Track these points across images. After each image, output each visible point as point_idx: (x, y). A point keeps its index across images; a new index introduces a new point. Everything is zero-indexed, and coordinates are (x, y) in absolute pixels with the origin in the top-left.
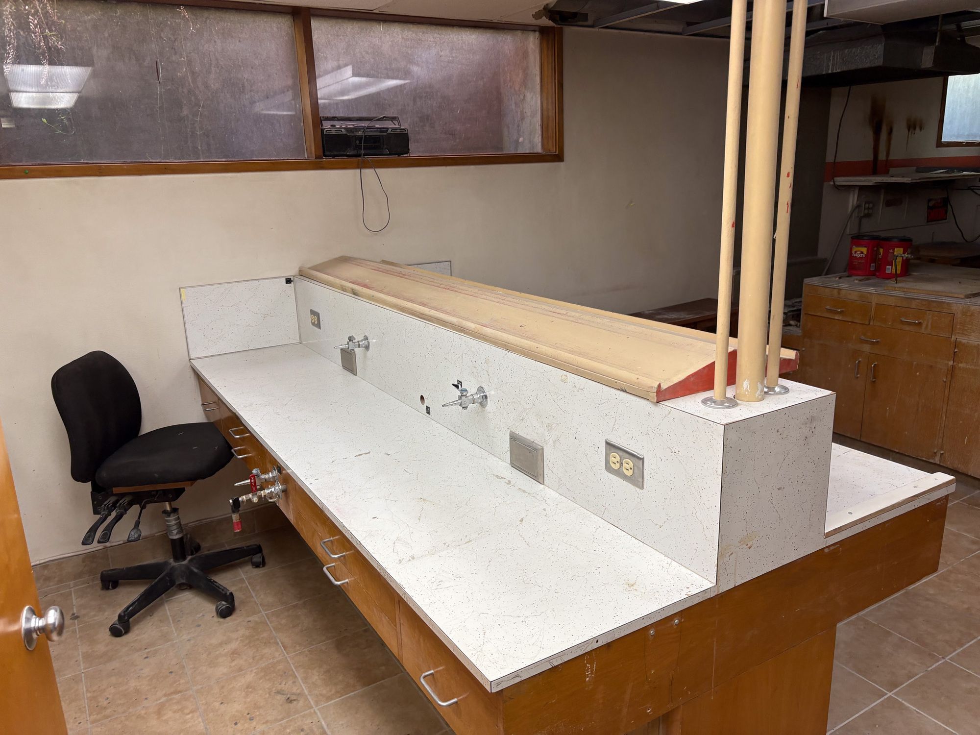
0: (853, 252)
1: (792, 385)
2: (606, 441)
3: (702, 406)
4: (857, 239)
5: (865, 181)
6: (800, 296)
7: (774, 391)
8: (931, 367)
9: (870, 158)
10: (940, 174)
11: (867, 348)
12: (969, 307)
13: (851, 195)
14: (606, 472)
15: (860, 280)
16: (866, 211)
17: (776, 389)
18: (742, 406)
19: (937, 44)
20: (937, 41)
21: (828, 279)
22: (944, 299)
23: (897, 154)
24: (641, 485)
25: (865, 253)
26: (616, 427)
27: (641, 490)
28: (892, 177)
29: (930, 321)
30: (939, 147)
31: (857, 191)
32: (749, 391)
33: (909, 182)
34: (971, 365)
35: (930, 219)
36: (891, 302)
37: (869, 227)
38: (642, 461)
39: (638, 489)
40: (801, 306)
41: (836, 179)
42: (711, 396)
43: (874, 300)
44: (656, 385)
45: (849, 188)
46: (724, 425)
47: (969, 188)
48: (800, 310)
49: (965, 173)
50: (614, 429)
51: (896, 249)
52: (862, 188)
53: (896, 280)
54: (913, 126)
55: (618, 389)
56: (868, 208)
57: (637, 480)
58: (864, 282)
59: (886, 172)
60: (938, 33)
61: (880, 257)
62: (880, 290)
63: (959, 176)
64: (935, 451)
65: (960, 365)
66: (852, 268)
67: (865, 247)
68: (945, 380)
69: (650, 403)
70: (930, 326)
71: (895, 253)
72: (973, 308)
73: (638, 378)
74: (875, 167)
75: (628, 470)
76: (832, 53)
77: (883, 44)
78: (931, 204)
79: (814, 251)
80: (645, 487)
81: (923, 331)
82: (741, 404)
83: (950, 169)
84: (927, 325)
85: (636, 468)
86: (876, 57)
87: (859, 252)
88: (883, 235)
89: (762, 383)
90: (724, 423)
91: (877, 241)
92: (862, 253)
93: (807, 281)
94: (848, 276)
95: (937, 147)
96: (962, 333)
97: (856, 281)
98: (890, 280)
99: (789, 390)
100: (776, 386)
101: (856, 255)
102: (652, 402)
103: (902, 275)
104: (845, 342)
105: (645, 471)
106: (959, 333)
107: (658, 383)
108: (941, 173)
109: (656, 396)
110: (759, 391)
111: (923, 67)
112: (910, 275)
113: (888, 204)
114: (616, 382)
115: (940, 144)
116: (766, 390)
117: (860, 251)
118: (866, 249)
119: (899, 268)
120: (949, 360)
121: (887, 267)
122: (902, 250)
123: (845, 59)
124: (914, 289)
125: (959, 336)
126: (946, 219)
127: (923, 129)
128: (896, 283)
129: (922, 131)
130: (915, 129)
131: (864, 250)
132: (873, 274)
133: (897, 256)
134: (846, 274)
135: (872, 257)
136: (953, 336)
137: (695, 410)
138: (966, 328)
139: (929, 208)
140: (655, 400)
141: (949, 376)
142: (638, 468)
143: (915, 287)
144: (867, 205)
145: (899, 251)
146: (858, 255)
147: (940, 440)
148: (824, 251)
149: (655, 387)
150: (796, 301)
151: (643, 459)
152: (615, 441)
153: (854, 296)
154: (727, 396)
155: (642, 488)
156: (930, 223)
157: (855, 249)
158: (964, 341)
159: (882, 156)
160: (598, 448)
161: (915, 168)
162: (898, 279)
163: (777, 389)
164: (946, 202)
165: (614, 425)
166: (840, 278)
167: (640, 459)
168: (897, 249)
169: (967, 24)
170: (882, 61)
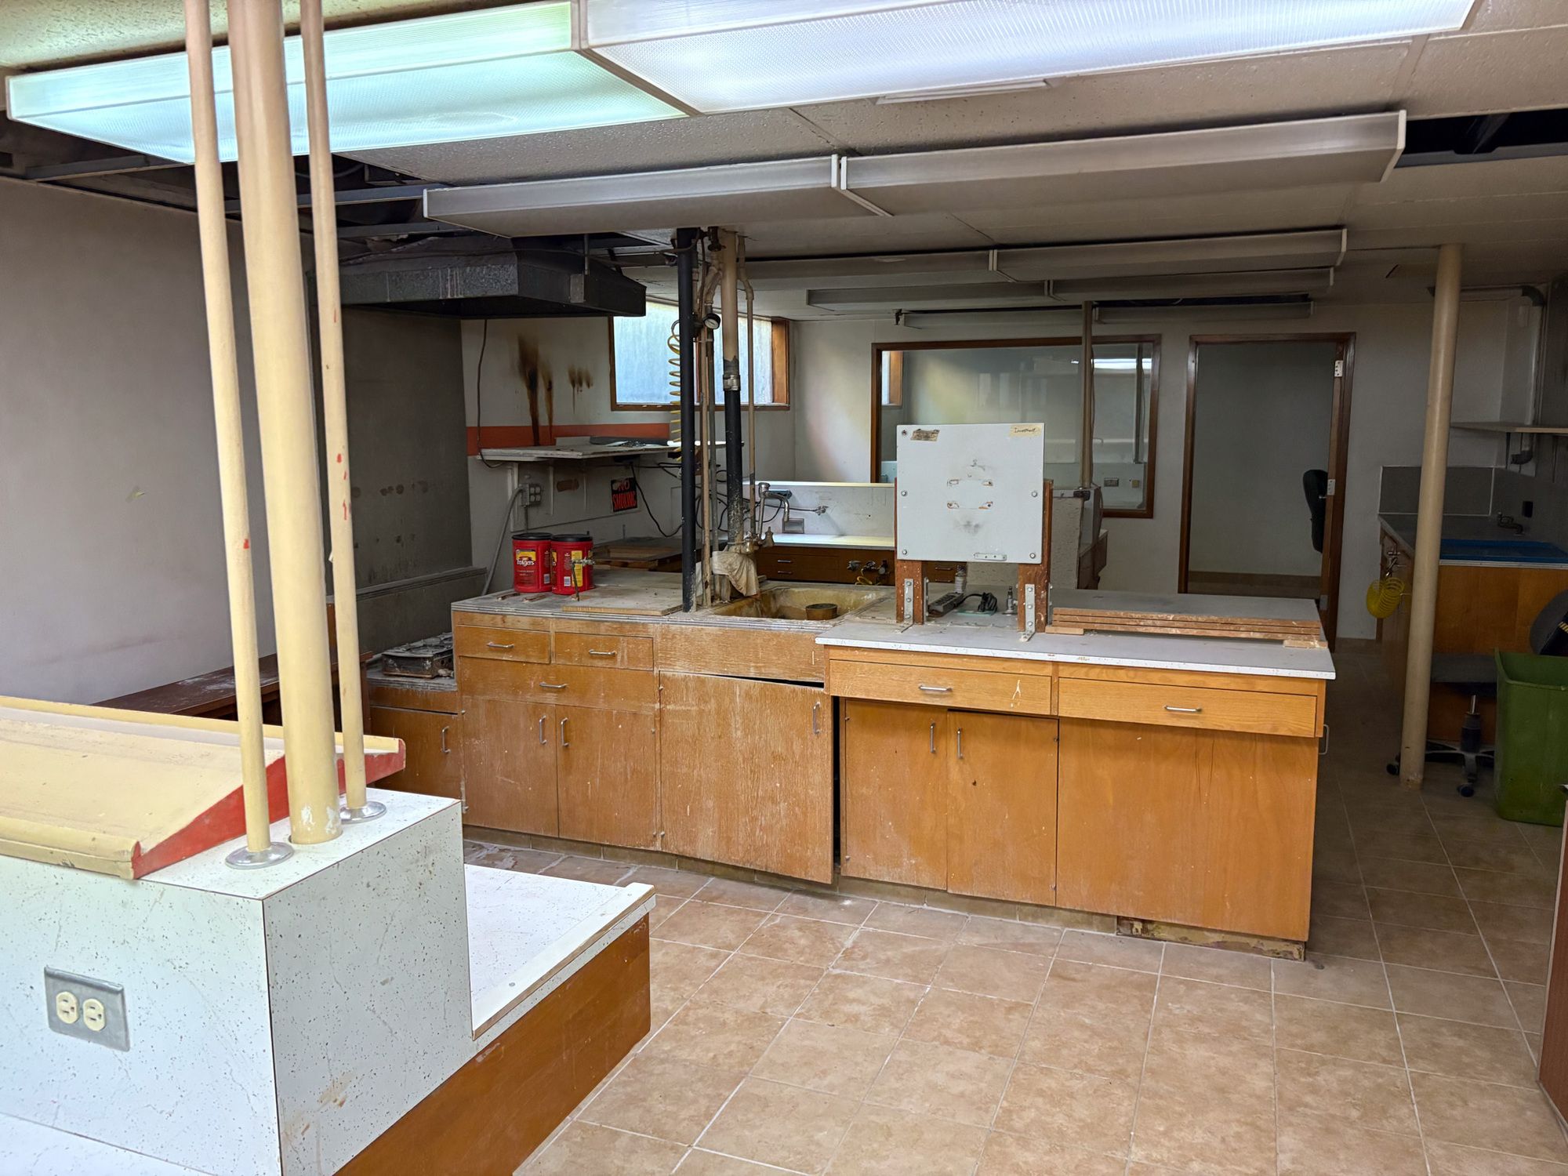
0: (518, 559)
1: (392, 797)
2: (45, 971)
3: (226, 870)
4: (521, 540)
5: (523, 455)
6: (449, 630)
7: (362, 816)
8: (635, 714)
9: (527, 422)
10: (618, 447)
11: (551, 699)
12: (668, 627)
13: (510, 474)
14: (53, 1033)
15: (531, 600)
16: (533, 498)
17: (364, 811)
18: (301, 854)
19: (586, 273)
20: (586, 268)
21: (485, 601)
22: (638, 619)
23: (563, 417)
24: (123, 1044)
25: (534, 559)
26: (62, 940)
27: (125, 1053)
28: (559, 450)
29: (626, 651)
30: (616, 410)
31: (516, 470)
32: (313, 824)
33: (581, 457)
34: (681, 706)
35: (617, 508)
36: (574, 628)
37: (540, 520)
38: (120, 995)
39: (118, 1053)
40: (451, 644)
41: (484, 451)
42: (242, 846)
43: (553, 628)
44: (130, 848)
45: (504, 464)
46: (262, 900)
47: (659, 466)
48: (450, 651)
49: (649, 446)
50: (59, 945)
51: (573, 552)
52: (522, 465)
53: (578, 596)
54: (578, 380)
55: (59, 865)
56: (535, 494)
57: (115, 1035)
58: (536, 602)
59: (551, 443)
60: (586, 259)
61: (554, 564)
62: (558, 612)
63: (642, 450)
64: (654, 833)
65: (668, 707)
66: (521, 583)
67: (533, 551)
68: (653, 730)
69: (124, 882)
70: (626, 657)
71: (573, 559)
72: (673, 627)
73: (94, 839)
74: (537, 435)
75: (94, 1019)
76: (449, 271)
77: (516, 266)
78: (616, 486)
79: (467, 558)
80: (132, 1045)
81: (618, 665)
82: (299, 851)
83: (631, 441)
84: (623, 656)
85: (109, 1013)
86: (509, 282)
87: (525, 559)
88: (555, 532)
89: (334, 805)
90: (262, 895)
91: (547, 543)
92: (530, 559)
93: (455, 606)
94: (514, 595)
95: (612, 410)
96: (665, 664)
97: (526, 602)
98: (570, 597)
99: (385, 809)
100: (364, 805)
101: (523, 563)
102: (126, 880)
103: (582, 589)
104: (521, 692)
105: (128, 1014)
106: (661, 664)
107: (134, 842)
108: (620, 445)
109: (133, 867)
110: (330, 822)
111: (573, 302)
112: (596, 587)
113: (561, 487)
114: (52, 853)
115: (615, 407)
116: (344, 816)
117: (527, 557)
118: (534, 553)
119: (580, 578)
120: (655, 703)
121: (565, 578)
122: (580, 552)
123: (467, 281)
124: (600, 608)
125: (661, 668)
126: (636, 507)
127: (592, 385)
128: (578, 600)
129: (591, 388)
130: (581, 384)
131: (532, 555)
132: (548, 589)
133: (575, 562)
134: (512, 591)
135: (544, 565)
136: (655, 668)
137: (211, 881)
138: (668, 656)
139: (614, 492)
140: (132, 875)
141: (658, 726)
142: (115, 1012)
143: (602, 606)
144: (532, 490)
145: (576, 555)
146: (524, 563)
147: (659, 817)
148: (481, 558)
149: (128, 851)
150: (446, 637)
151: (122, 992)
152: (61, 967)
153: (524, 623)
154: (273, 840)
155: (126, 1047)
156: (617, 513)
157: (520, 554)
158: (669, 674)
159: (543, 421)
160: (32, 987)
161: (589, 438)
162: (580, 594)
163: (367, 811)
164: (633, 484)
165: (59, 936)
166: (503, 598)
167: (116, 992)
168: (576, 552)
169: (621, 250)
170: (517, 288)
